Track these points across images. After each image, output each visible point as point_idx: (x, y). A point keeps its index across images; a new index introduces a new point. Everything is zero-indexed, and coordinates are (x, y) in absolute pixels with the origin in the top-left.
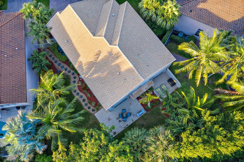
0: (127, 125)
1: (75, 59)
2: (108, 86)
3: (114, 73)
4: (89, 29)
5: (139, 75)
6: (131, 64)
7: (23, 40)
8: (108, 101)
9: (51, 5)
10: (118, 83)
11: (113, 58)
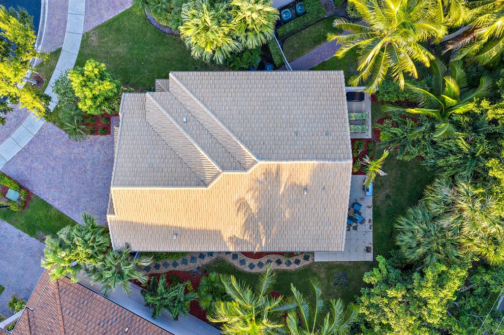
0: (370, 220)
1: (218, 241)
2: (309, 222)
3: (298, 198)
4: (186, 185)
5: (337, 162)
6: (307, 162)
7: (114, 307)
8: (332, 238)
9: (53, 202)
10: (320, 202)
11: (272, 183)
